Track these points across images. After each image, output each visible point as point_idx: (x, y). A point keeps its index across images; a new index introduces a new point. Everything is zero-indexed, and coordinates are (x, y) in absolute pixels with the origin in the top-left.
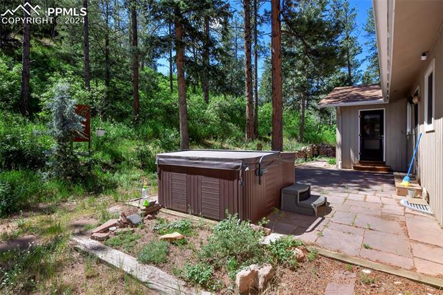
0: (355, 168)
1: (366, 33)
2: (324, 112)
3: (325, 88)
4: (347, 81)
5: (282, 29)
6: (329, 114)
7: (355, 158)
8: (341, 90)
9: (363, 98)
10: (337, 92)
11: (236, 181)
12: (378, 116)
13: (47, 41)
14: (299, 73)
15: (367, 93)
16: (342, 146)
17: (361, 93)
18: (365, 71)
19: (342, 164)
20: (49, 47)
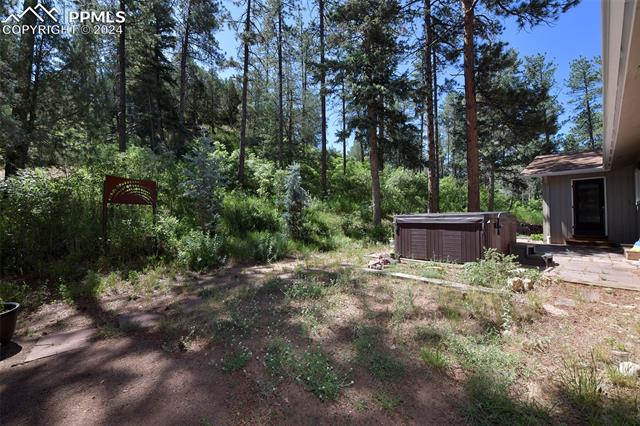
0: (568, 242)
1: (570, 89)
2: (519, 185)
3: (519, 157)
4: (549, 148)
5: (478, 100)
6: (525, 187)
7: (567, 232)
8: (543, 159)
9: (576, 166)
10: (540, 161)
11: (478, 232)
12: (597, 186)
13: (225, 128)
14: (496, 143)
15: (580, 161)
16: (551, 219)
17: (571, 161)
18: (568, 134)
19: (551, 239)
20: (228, 133)
